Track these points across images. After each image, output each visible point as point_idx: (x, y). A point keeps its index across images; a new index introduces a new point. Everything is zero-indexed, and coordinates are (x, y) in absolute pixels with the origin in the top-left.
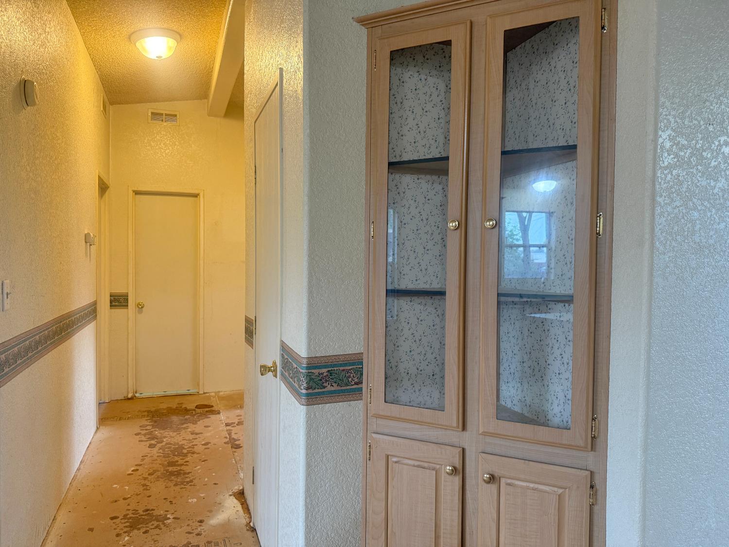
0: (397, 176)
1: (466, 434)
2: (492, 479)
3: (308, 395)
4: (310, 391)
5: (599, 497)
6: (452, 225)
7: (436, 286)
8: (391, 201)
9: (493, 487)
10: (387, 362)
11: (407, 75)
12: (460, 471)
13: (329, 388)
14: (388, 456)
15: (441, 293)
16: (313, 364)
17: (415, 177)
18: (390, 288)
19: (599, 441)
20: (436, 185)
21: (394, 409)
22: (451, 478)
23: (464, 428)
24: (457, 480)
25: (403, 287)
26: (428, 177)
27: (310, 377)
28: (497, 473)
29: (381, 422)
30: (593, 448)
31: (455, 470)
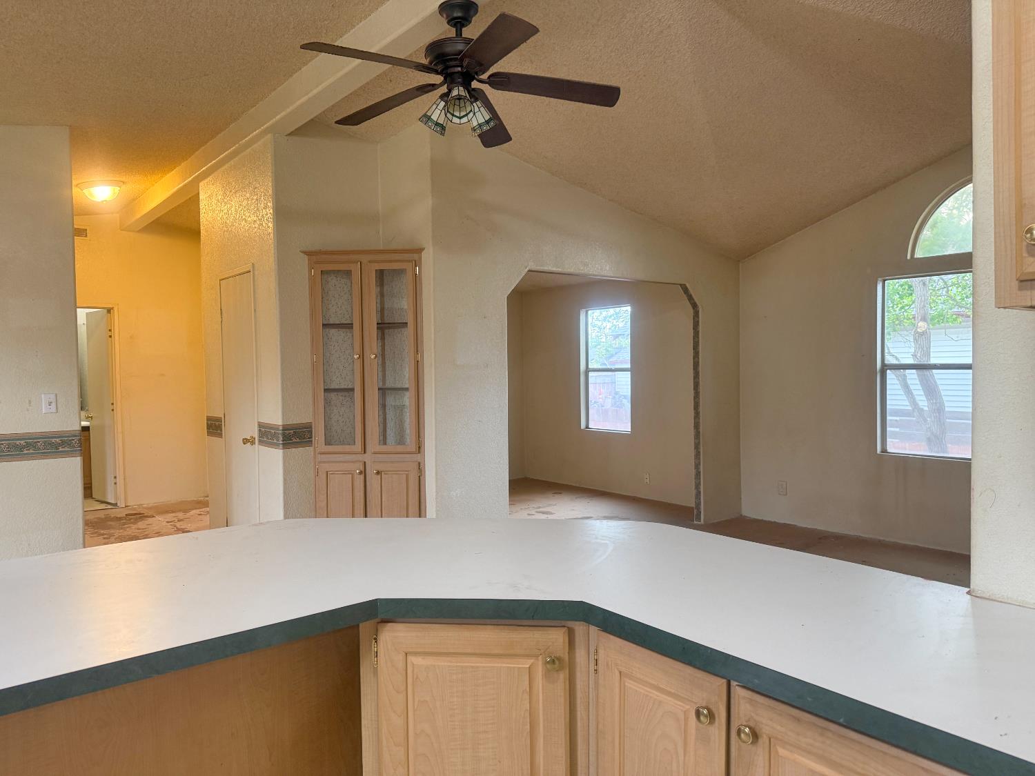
0: (327, 330)
1: (366, 455)
2: (378, 473)
3: (283, 444)
4: (285, 442)
5: (423, 473)
6: (356, 357)
7: (350, 387)
8: (325, 343)
9: (379, 476)
10: (325, 426)
11: (330, 279)
12: (364, 472)
13: (294, 440)
14: (327, 472)
15: (353, 390)
16: (285, 428)
17: (337, 330)
18: (326, 388)
19: (422, 448)
20: (348, 334)
21: (330, 449)
22: (359, 476)
23: (365, 452)
24: (362, 477)
25: (332, 387)
26: (344, 330)
27: (284, 435)
28: (380, 469)
29: (323, 456)
30: (419, 452)
31: (361, 473)
